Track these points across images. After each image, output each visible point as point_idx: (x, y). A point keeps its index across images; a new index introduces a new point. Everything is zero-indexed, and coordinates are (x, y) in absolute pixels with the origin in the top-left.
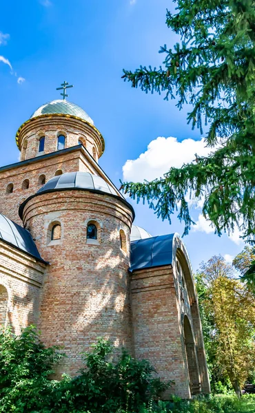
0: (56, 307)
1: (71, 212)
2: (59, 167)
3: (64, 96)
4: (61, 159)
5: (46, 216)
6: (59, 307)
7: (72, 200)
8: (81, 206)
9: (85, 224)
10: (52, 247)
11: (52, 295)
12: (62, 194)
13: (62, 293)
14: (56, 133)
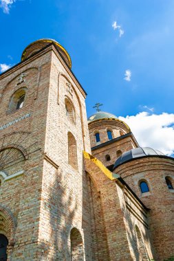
0: (167, 243)
1: (152, 172)
2: (118, 148)
3: (99, 110)
4: (118, 143)
5: (134, 177)
6: (170, 242)
7: (150, 163)
8: (157, 167)
9: (164, 179)
10: (146, 197)
11: (160, 234)
12: (141, 160)
13: (168, 231)
14: (106, 130)
